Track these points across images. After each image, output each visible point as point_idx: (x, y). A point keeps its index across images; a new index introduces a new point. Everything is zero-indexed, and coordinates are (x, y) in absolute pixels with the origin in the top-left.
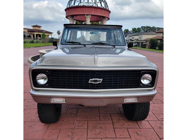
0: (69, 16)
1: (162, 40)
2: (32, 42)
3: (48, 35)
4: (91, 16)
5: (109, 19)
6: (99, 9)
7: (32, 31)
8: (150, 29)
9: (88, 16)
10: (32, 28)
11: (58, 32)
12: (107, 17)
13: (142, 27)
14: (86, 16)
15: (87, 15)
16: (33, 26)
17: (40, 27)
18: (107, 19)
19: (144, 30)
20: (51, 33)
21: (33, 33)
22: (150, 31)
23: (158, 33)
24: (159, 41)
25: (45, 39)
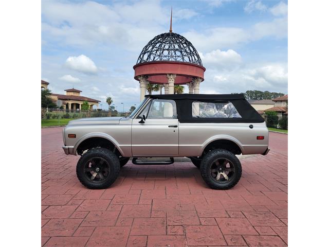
0: (140, 76)
1: (285, 114)
2: (67, 117)
3: (92, 105)
4: (175, 76)
5: (203, 80)
6: (188, 66)
7: (66, 98)
8: (261, 96)
9: (172, 75)
10: (65, 93)
11: (107, 100)
12: (201, 78)
13: (248, 92)
14: (168, 76)
15: (170, 74)
16: (68, 91)
17: (79, 92)
18: (201, 80)
19: (251, 97)
20: (97, 102)
21: (67, 102)
22: (261, 99)
23: (276, 101)
24: (280, 116)
25: (87, 112)
